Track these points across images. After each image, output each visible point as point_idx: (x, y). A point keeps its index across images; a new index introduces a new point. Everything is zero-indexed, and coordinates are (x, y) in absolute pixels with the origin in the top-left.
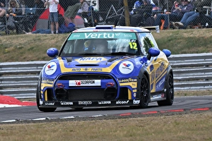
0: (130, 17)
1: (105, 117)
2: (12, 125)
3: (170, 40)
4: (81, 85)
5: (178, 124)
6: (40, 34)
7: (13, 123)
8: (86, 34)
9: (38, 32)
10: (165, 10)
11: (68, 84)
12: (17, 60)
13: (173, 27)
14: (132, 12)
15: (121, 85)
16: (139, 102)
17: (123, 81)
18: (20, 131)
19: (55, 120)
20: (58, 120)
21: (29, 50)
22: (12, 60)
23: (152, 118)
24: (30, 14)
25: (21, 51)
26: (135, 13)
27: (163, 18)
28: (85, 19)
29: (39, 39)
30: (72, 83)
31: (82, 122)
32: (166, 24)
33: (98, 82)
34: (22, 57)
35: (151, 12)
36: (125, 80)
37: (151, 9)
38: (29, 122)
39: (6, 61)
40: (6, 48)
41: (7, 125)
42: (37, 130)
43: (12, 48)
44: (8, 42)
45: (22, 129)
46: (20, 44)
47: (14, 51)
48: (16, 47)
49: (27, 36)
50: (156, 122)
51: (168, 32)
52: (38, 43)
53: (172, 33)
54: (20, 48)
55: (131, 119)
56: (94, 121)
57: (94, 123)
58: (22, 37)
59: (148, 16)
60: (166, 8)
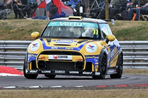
1: (85, 88)
2: (12, 91)
3: (140, 30)
5: (142, 96)
6: (38, 20)
7: (13, 89)
9: (37, 18)
10: (137, 6)
12: (19, 39)
13: (142, 19)
14: (111, 6)
18: (19, 96)
19: (46, 88)
20: (49, 88)
21: (29, 31)
22: (15, 39)
25: (23, 32)
26: (113, 7)
27: (135, 11)
29: (37, 24)
31: (67, 91)
32: (137, 16)
34: (23, 37)
35: (126, 6)
37: (126, 4)
38: (26, 89)
39: (11, 39)
40: (11, 29)
41: (9, 90)
42: (32, 96)
43: (16, 29)
44: (13, 25)
45: (20, 95)
46: (22, 27)
47: (17, 32)
48: (19, 29)
49: (28, 21)
50: (126, 93)
51: (139, 23)
52: (36, 26)
53: (142, 23)
54: (22, 30)
55: (106, 90)
56: (77, 90)
57: (76, 92)
58: (24, 21)
59: (123, 9)
60: (138, 4)
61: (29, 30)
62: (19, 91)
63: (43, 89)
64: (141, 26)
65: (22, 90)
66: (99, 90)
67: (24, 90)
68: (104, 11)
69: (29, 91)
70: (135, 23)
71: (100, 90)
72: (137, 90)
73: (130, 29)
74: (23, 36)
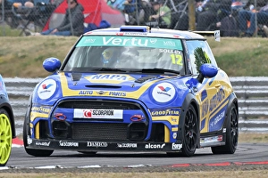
0: (197, 15)
1: (147, 169)
2: (2, 175)
3: (257, 54)
4: (93, 117)
8: (104, 38)
10: (252, 7)
11: (73, 114)
14: (200, 8)
15: (154, 119)
16: (180, 146)
17: (157, 113)
19: (70, 170)
20: (75, 170)
21: (37, 60)
23: (221, 172)
24: (40, 4)
26: (204, 10)
28: (127, 15)
29: (53, 44)
30: (79, 113)
31: (111, 175)
33: (118, 114)
34: (25, 72)
35: (229, 8)
36: (161, 113)
38: (28, 171)
44: (4, 47)
46: (23, 51)
49: (34, 39)
51: (255, 42)
52: (50, 50)
53: (261, 42)
54: (24, 57)
55: (189, 172)
56: (130, 173)
57: (130, 176)
58: (26, 40)
59: (224, 14)
60: (253, 4)
61: (37, 56)
62: (15, 175)
63: (64, 170)
64: (259, 48)
65: (21, 174)
66: (174, 173)
67: (26, 174)
68: (186, 19)
69: (35, 174)
70: (247, 41)
71: (177, 173)
72: (251, 171)
73: (239, 53)
74: (24, 70)
